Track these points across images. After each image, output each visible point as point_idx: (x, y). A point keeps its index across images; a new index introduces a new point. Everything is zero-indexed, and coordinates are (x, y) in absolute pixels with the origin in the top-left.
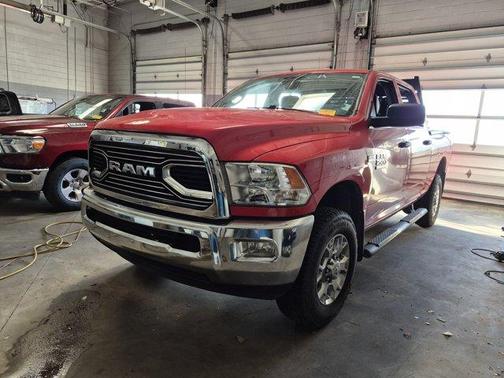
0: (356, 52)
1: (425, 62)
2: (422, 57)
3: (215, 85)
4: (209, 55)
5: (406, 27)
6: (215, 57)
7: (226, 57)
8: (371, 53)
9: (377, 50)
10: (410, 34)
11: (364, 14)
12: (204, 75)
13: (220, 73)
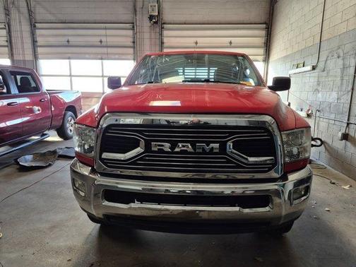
0: (150, 32)
1: (196, 43)
2: (194, 40)
3: (23, 48)
4: (12, 23)
5: (182, 19)
6: (21, 25)
7: (33, 26)
8: (161, 35)
9: (165, 33)
10: (185, 24)
11: (155, 6)
12: (10, 41)
13: (28, 41)
